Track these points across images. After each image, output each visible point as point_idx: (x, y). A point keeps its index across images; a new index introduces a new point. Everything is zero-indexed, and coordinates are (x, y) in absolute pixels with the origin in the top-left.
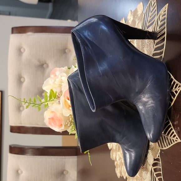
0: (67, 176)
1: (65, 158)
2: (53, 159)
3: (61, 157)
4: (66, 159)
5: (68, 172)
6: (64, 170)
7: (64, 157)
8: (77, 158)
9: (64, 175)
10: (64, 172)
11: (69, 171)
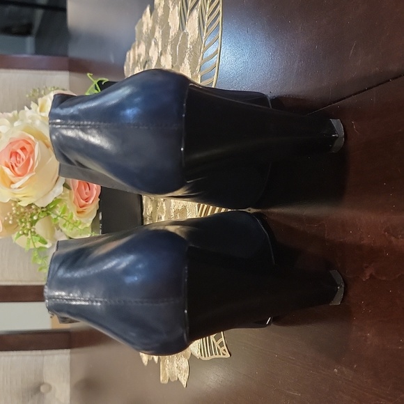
0: (48, 396)
1: (43, 356)
2: (14, 358)
3: (34, 353)
4: (46, 357)
5: (50, 387)
6: (41, 384)
7: (39, 352)
8: (71, 353)
9: (43, 394)
10: (42, 389)
11: (53, 384)
